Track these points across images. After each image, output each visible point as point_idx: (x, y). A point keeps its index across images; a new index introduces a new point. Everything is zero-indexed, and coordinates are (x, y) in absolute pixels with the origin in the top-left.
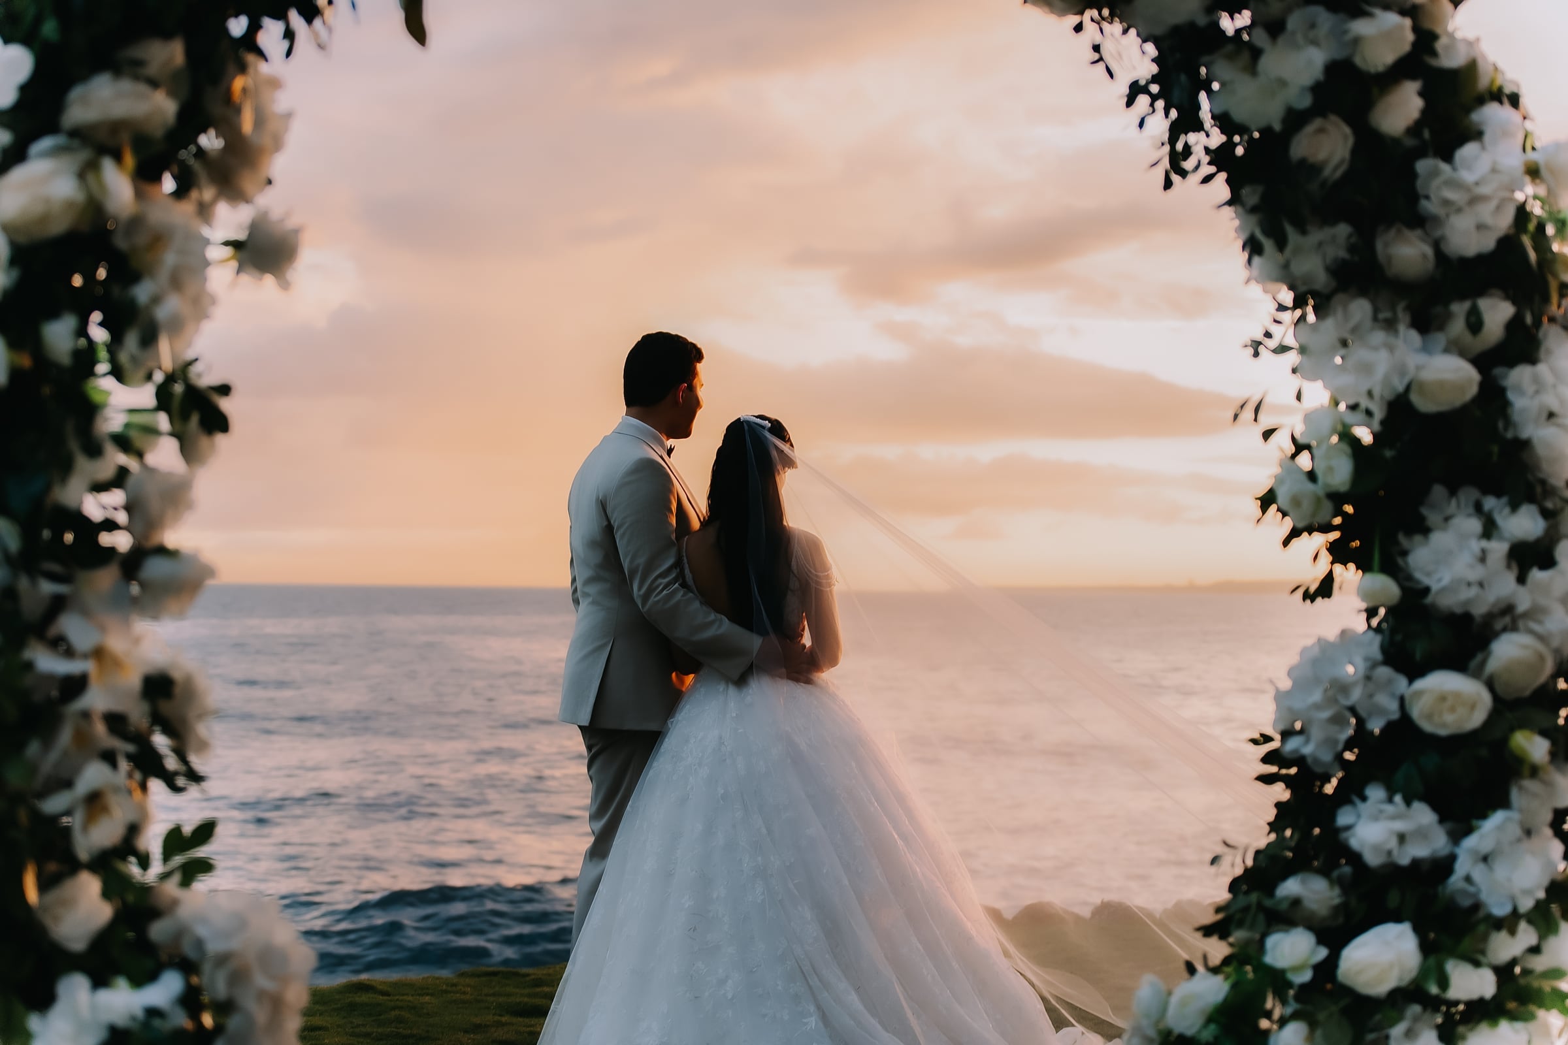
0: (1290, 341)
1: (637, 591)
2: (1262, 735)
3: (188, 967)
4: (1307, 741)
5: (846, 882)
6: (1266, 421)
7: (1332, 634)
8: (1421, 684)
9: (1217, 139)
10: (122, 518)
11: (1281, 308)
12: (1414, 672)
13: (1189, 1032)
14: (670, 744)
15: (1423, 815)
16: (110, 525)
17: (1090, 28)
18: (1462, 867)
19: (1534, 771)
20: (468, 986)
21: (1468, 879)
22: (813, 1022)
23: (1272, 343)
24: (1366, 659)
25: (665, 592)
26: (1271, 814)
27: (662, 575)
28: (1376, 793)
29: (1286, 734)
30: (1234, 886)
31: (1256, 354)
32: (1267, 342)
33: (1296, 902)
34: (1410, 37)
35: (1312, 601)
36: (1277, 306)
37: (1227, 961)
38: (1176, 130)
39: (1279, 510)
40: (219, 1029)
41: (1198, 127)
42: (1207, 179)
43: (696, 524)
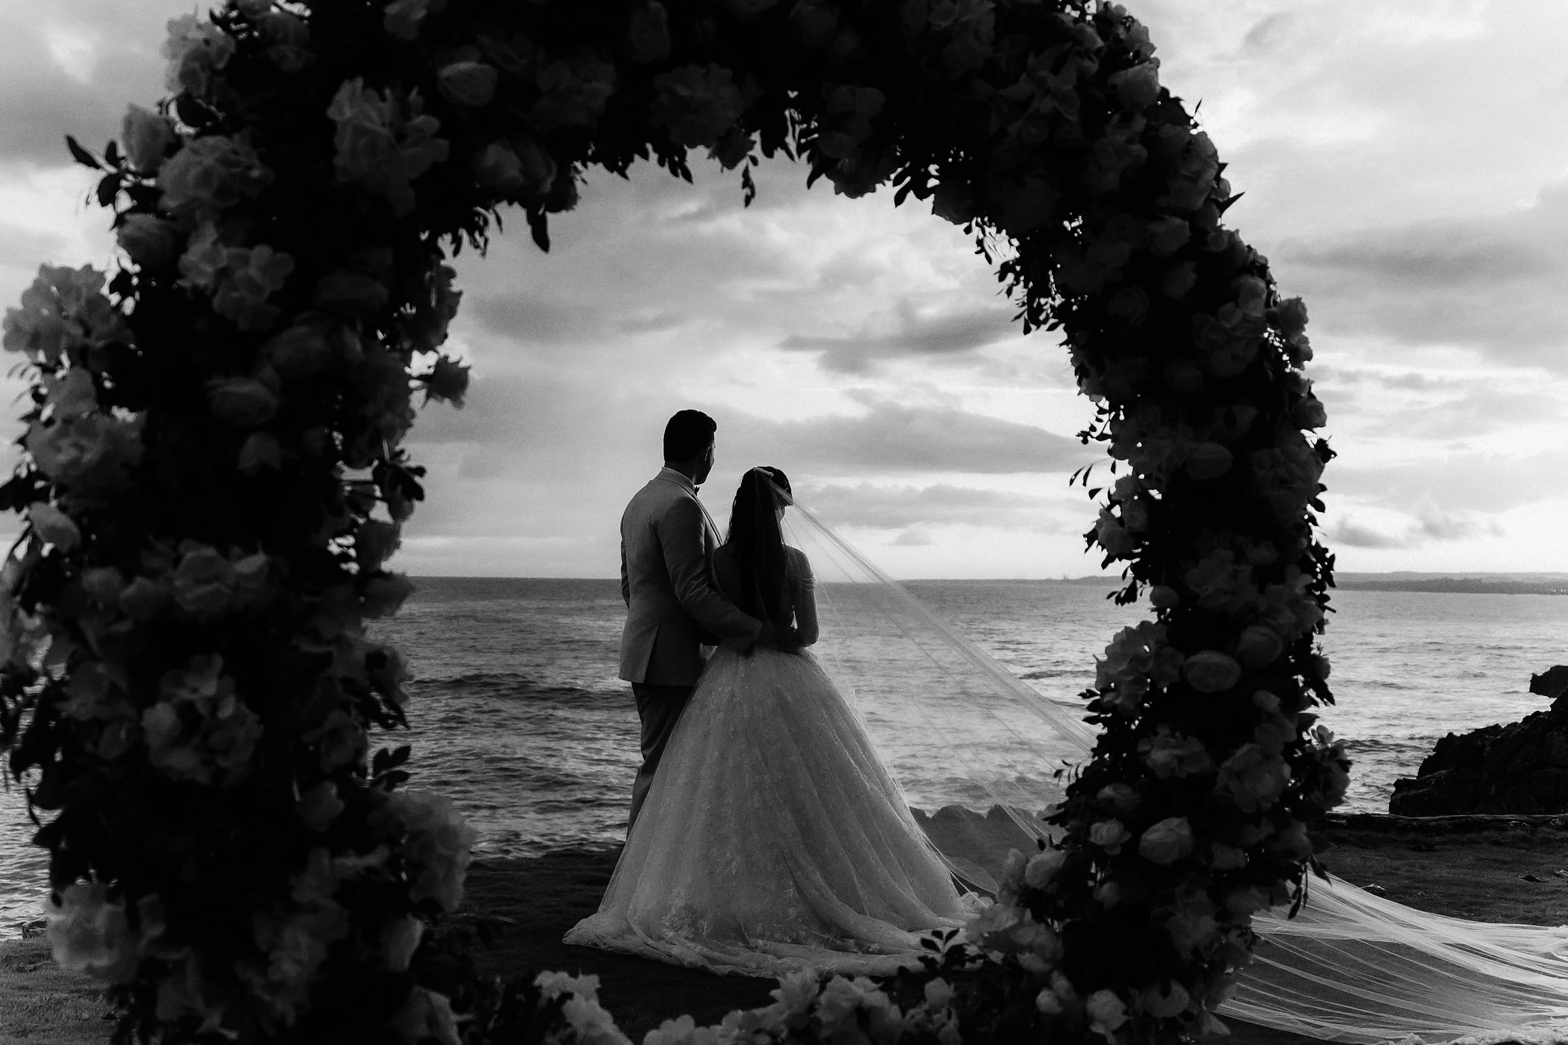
0: (1108, 431)
1: (677, 590)
2: (1088, 691)
3: (393, 842)
4: (1117, 697)
5: (816, 794)
6: (1092, 484)
7: (1134, 625)
8: (1193, 659)
9: (1059, 300)
10: (352, 552)
11: (1102, 411)
12: (1189, 652)
13: (1039, 888)
14: (698, 695)
15: (1195, 746)
16: (345, 557)
17: (976, 231)
18: (1222, 780)
19: (1271, 717)
20: (552, 864)
21: (1226, 788)
22: (791, 892)
23: (1095, 434)
24: (1157, 642)
25: (697, 590)
26: (1095, 744)
27: (695, 578)
28: (1163, 731)
29: (1105, 691)
30: (1070, 791)
31: (1085, 442)
32: (1093, 434)
33: (1110, 801)
34: (1188, 233)
35: (1122, 604)
36: (1098, 409)
37: (1065, 840)
38: (1032, 295)
39: (1099, 544)
40: (412, 882)
41: (1048, 294)
42: (1052, 328)
43: (717, 545)
